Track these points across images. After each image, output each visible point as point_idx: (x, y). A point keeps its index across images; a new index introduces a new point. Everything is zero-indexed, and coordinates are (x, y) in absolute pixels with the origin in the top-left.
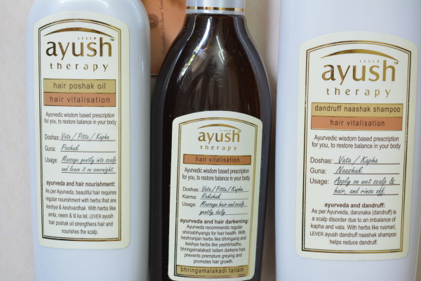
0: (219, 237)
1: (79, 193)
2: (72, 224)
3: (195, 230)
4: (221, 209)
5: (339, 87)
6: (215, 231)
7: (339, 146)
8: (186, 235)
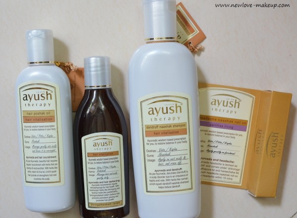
0: (107, 189)
1: (40, 161)
2: (38, 176)
3: (96, 186)
4: (106, 176)
5: (156, 117)
6: (104, 186)
7: (159, 144)
8: (92, 189)
